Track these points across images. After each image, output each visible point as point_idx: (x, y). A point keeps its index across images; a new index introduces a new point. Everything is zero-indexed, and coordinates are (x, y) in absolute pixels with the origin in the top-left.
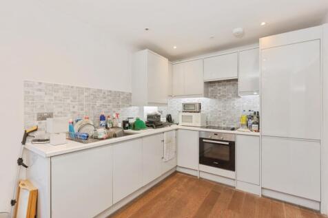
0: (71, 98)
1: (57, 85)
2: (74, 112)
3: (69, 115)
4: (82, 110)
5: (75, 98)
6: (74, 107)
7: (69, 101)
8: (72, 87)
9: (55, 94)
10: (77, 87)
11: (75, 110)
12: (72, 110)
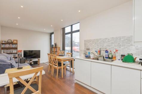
0: (94, 43)
1: (90, 40)
2: (95, 48)
3: (94, 49)
4: (98, 47)
5: (96, 43)
6: (95, 46)
7: (94, 44)
8: (95, 39)
9: (90, 43)
10: (96, 39)
11: (96, 47)
12: (95, 47)
